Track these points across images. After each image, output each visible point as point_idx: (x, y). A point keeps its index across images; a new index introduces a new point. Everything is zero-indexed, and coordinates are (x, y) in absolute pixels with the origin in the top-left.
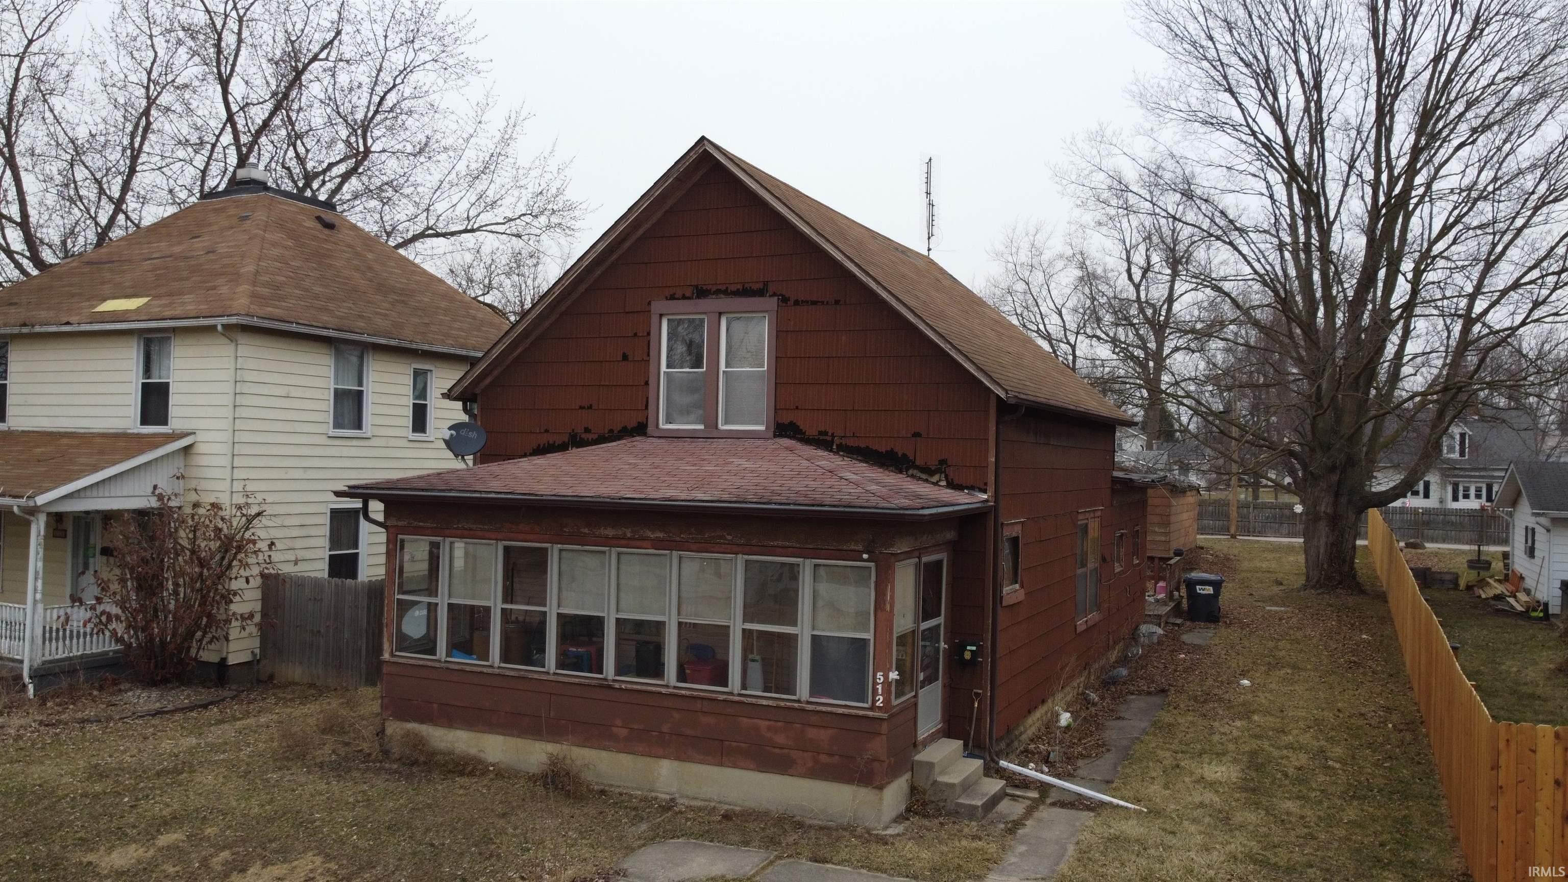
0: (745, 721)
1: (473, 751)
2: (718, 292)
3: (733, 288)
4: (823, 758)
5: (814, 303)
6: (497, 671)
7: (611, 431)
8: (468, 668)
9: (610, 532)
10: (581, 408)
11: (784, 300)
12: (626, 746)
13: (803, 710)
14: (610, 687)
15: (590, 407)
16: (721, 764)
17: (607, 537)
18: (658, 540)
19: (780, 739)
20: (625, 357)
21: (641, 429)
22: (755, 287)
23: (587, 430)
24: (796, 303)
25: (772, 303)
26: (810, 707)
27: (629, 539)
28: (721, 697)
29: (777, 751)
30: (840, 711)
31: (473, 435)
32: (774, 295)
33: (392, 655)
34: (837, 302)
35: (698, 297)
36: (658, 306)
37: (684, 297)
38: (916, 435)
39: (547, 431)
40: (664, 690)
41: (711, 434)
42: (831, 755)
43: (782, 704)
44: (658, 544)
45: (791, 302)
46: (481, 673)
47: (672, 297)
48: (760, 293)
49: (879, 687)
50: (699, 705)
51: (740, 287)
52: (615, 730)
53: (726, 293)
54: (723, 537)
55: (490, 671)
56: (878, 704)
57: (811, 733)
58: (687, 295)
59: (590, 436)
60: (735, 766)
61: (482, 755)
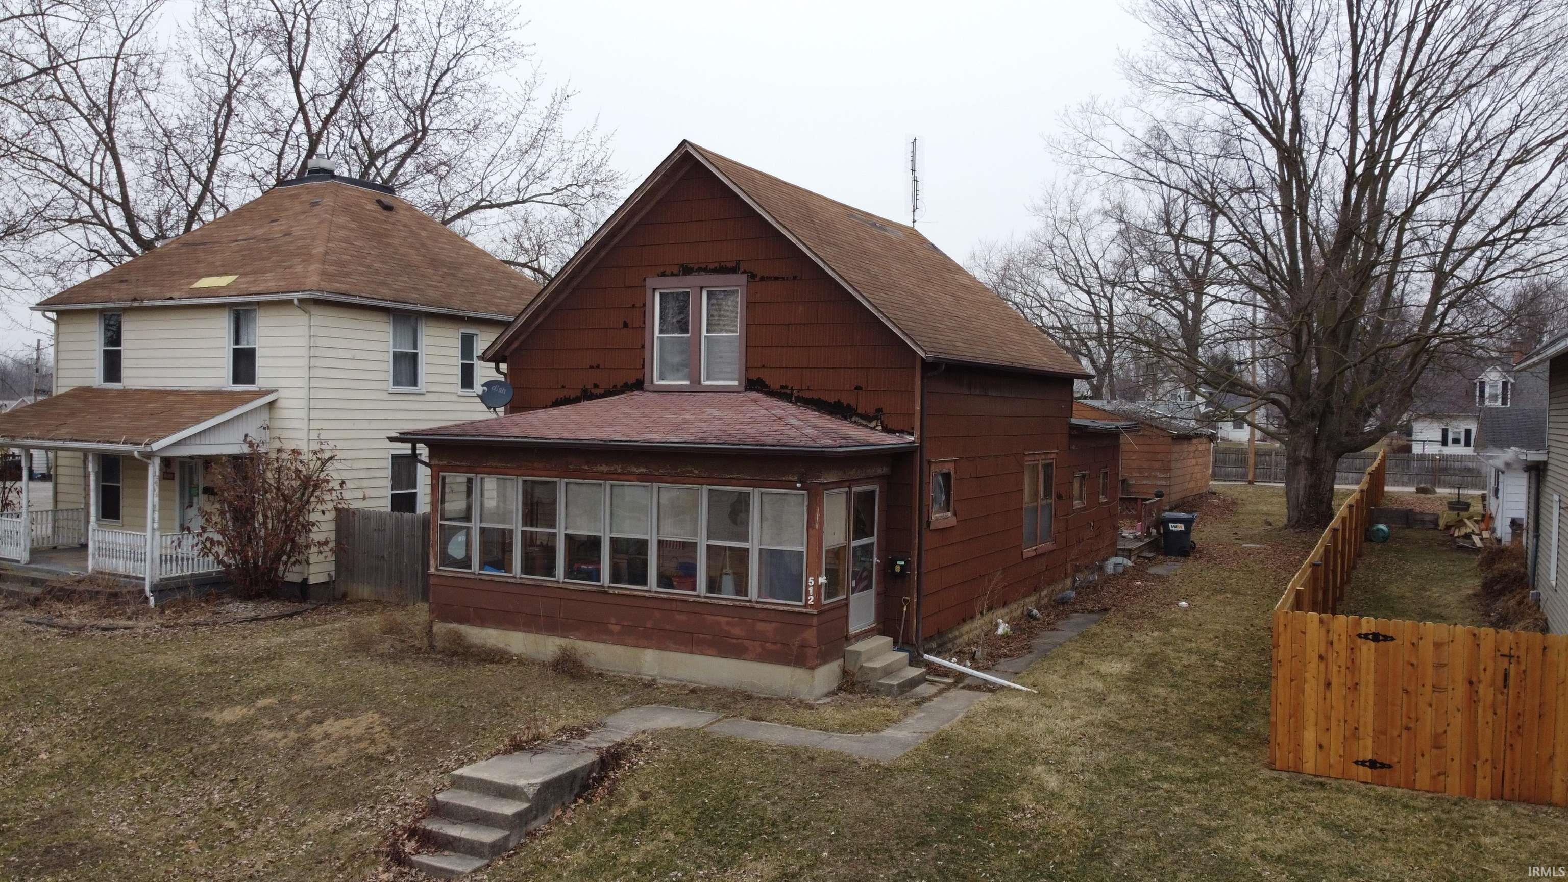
0: (710, 618)
1: (501, 645)
2: (700, 270)
3: (712, 266)
4: (769, 645)
5: (776, 279)
6: (519, 581)
7: (615, 387)
8: (496, 579)
9: (604, 468)
10: (591, 367)
11: (753, 276)
12: (619, 639)
13: (753, 608)
14: (606, 593)
15: (598, 367)
16: (692, 653)
17: (602, 473)
18: (641, 474)
19: (736, 631)
20: (626, 325)
21: (639, 385)
22: (729, 265)
23: (596, 386)
24: (762, 279)
25: (741, 279)
26: (759, 606)
27: (619, 474)
28: (691, 599)
29: (734, 641)
30: (781, 608)
31: (502, 391)
32: (744, 272)
33: (437, 569)
34: (795, 278)
35: (684, 274)
36: (651, 282)
37: (673, 275)
38: (858, 388)
39: (563, 387)
40: (647, 594)
41: (695, 388)
42: (774, 643)
43: (737, 603)
44: (642, 478)
45: (758, 278)
46: (507, 583)
47: (663, 275)
48: (733, 270)
49: (811, 589)
50: (674, 605)
51: (716, 265)
52: (611, 626)
53: (706, 270)
54: (691, 472)
55: (513, 581)
56: (810, 602)
57: (761, 626)
58: (675, 272)
59: (598, 391)
60: (702, 654)
61: (508, 648)
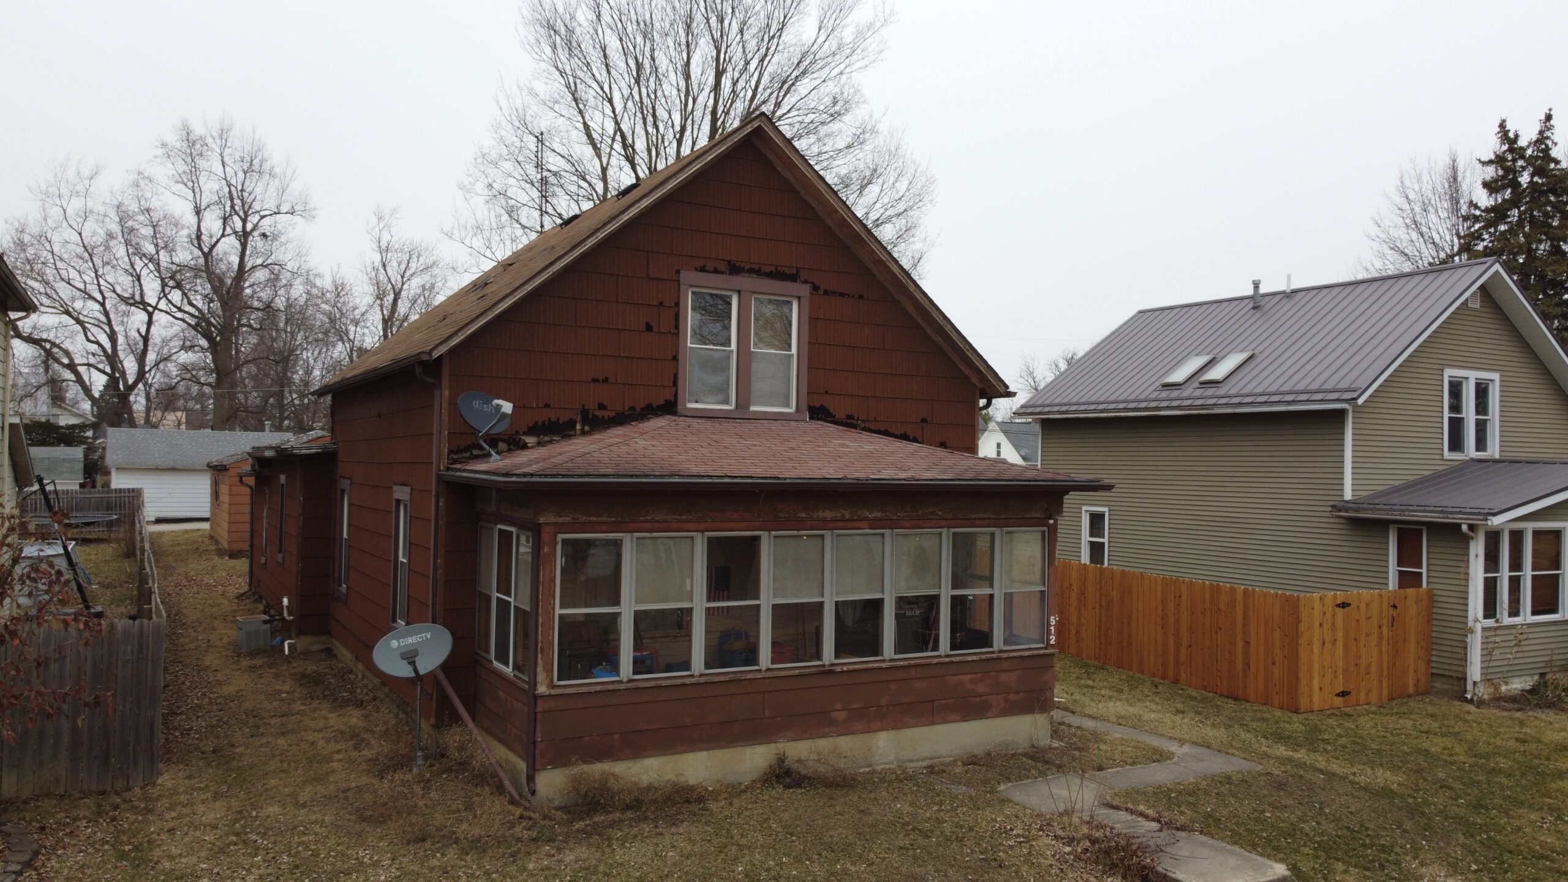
0: (953, 679)
1: (671, 777)
2: (751, 271)
3: (767, 269)
4: (1012, 697)
5: (842, 295)
6: (703, 680)
7: (632, 408)
8: (665, 683)
9: (828, 514)
10: (594, 380)
11: (815, 288)
12: (846, 730)
13: (999, 659)
14: (831, 672)
15: (606, 380)
16: (933, 723)
17: (825, 520)
18: (876, 519)
19: (981, 688)
20: (649, 328)
21: (670, 408)
22: (787, 271)
23: (602, 407)
24: (826, 292)
25: (805, 290)
26: (1005, 655)
28: (935, 661)
29: (978, 699)
30: (1027, 653)
32: (806, 282)
33: (552, 686)
34: (861, 297)
35: (731, 274)
36: (687, 276)
37: (716, 271)
38: (924, 421)
39: (547, 406)
40: (884, 665)
41: (742, 415)
42: (1017, 693)
43: (984, 657)
44: (875, 524)
45: (821, 292)
46: (683, 685)
47: (703, 269)
48: (793, 278)
49: (1052, 628)
50: (913, 673)
51: (773, 269)
52: (834, 715)
53: (759, 273)
54: (934, 513)
55: (693, 680)
56: (1052, 642)
57: (1004, 677)
58: (720, 268)
59: (606, 414)
60: (945, 722)
61: (682, 779)
